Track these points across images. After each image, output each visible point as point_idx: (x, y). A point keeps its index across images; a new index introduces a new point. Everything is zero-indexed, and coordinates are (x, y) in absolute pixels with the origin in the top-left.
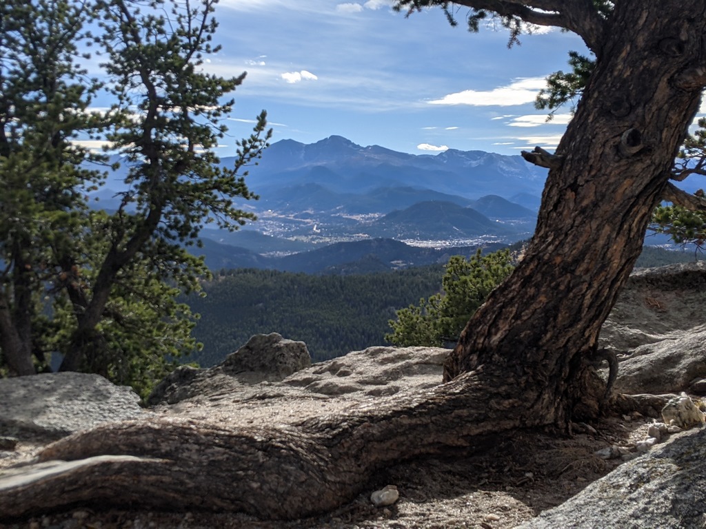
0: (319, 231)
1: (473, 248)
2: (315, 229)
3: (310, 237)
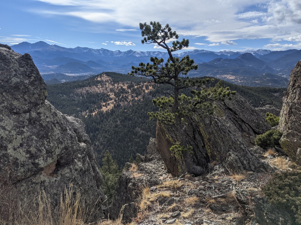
1: (86, 76)
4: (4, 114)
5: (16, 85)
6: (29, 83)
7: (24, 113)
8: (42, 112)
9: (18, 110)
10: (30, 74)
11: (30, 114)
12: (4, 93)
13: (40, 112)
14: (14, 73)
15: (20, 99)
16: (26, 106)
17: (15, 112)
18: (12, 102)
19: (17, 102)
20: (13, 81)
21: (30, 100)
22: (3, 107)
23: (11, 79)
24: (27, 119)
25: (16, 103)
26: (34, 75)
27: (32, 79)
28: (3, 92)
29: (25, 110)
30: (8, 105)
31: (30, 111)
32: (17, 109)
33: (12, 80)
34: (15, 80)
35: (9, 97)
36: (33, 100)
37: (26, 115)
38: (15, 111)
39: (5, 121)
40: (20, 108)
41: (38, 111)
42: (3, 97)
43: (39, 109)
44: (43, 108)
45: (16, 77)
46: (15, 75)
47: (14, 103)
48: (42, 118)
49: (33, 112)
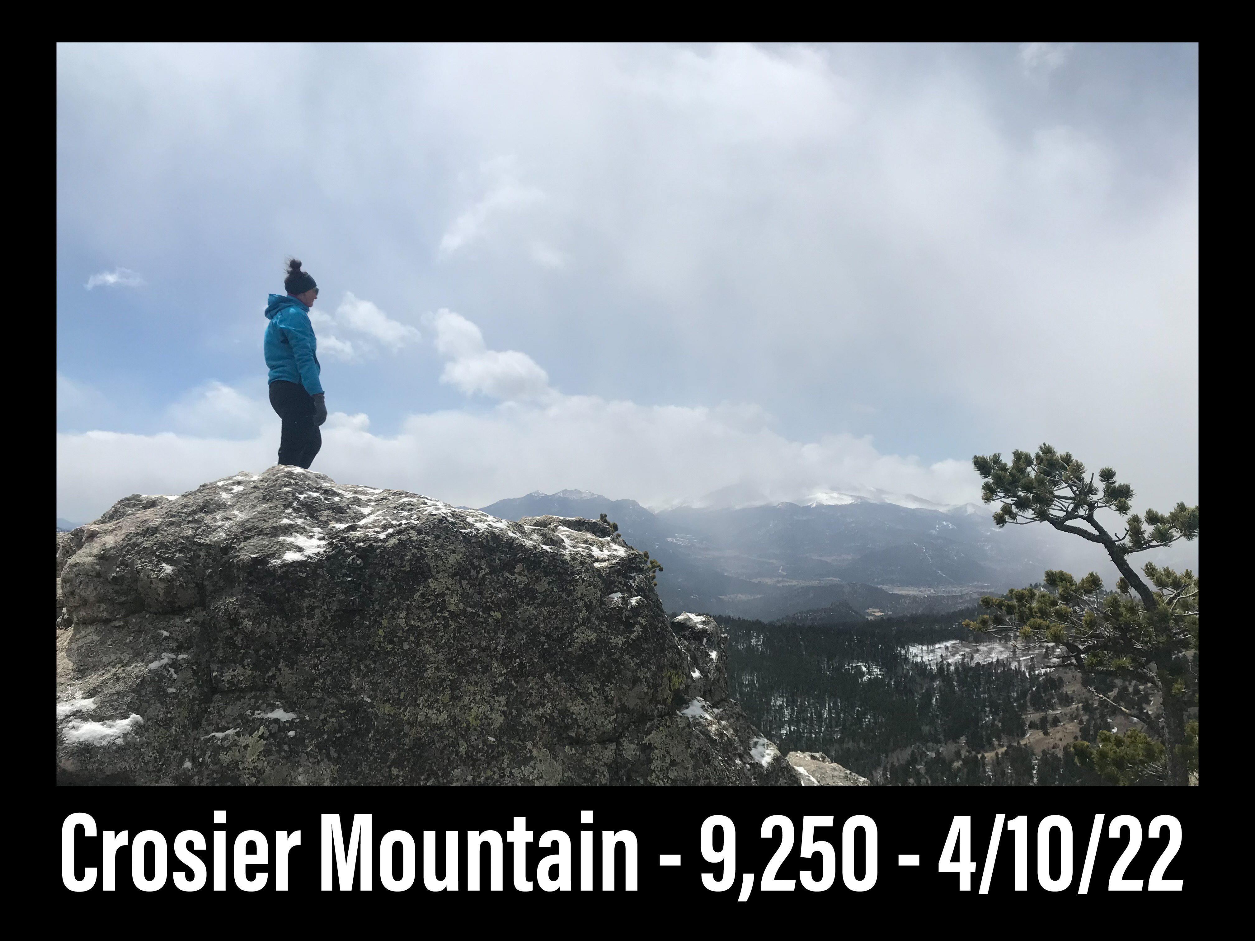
0: (785, 573)
1: (961, 597)
2: (780, 571)
3: (775, 580)
4: (538, 739)
5: (585, 650)
6: (623, 644)
7: (599, 742)
8: (656, 745)
9: (581, 730)
10: (631, 618)
11: (617, 748)
12: (548, 675)
13: (650, 744)
14: (584, 613)
15: (591, 697)
16: (607, 722)
17: (572, 737)
18: (569, 705)
19: (582, 704)
20: (577, 638)
21: (624, 700)
22: (539, 718)
23: (571, 633)
24: (606, 764)
25: (577, 708)
26: (643, 621)
27: (636, 633)
28: (545, 673)
29: (604, 733)
30: (556, 714)
31: (620, 736)
32: (579, 727)
33: (575, 634)
34: (582, 636)
35: (560, 687)
36: (632, 702)
37: (606, 748)
38: (573, 734)
39: (538, 765)
40: (588, 724)
41: (646, 740)
42: (543, 686)
43: (648, 733)
44: (663, 731)
45: (588, 627)
46: (586, 621)
47: (574, 709)
48: (656, 764)
49: (631, 742)
